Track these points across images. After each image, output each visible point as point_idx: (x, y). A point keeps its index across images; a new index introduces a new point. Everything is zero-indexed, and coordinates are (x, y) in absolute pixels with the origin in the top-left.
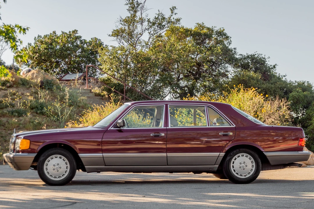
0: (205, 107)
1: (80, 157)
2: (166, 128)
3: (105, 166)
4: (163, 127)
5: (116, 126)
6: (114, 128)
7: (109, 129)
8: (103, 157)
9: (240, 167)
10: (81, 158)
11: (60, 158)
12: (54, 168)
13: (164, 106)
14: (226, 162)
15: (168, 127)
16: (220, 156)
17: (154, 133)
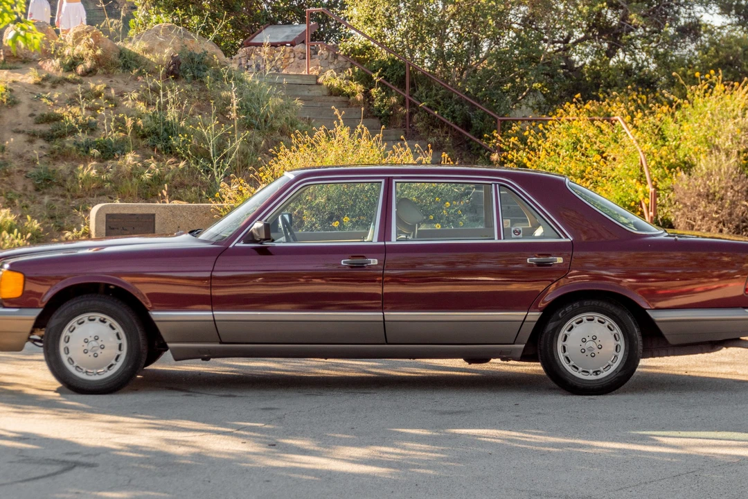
0: (493, 185)
1: (154, 319)
2: (383, 243)
3: (221, 343)
4: (375, 242)
5: (250, 238)
6: (244, 243)
7: (231, 246)
8: (214, 320)
9: (583, 351)
10: (157, 324)
11: (103, 321)
12: (85, 347)
13: (381, 182)
14: (544, 336)
15: (390, 241)
16: (527, 319)
17: (352, 257)
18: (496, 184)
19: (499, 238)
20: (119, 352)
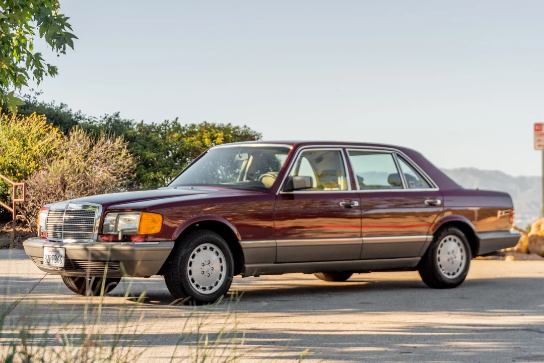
0: (393, 154)
1: (243, 246)
3: (275, 263)
4: (350, 191)
6: (284, 191)
7: (277, 194)
8: (276, 246)
9: (448, 260)
10: (244, 251)
11: (212, 249)
12: (202, 270)
13: (341, 151)
15: (357, 190)
16: (427, 240)
17: (343, 200)
19: (406, 188)
20: (221, 272)
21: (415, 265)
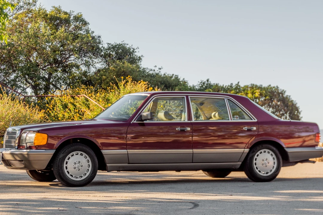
1: (103, 153)
2: (190, 122)
3: (128, 164)
4: (186, 121)
5: (140, 119)
6: (137, 121)
7: (132, 123)
8: (128, 154)
9: (263, 165)
10: (104, 155)
11: (81, 154)
12: (74, 166)
13: (184, 97)
14: (249, 158)
15: (192, 120)
16: (245, 152)
17: (180, 127)
18: (226, 99)
19: (231, 120)
20: (88, 168)
21: (238, 167)
